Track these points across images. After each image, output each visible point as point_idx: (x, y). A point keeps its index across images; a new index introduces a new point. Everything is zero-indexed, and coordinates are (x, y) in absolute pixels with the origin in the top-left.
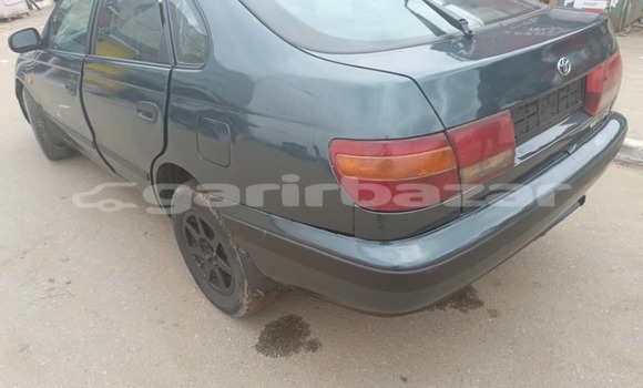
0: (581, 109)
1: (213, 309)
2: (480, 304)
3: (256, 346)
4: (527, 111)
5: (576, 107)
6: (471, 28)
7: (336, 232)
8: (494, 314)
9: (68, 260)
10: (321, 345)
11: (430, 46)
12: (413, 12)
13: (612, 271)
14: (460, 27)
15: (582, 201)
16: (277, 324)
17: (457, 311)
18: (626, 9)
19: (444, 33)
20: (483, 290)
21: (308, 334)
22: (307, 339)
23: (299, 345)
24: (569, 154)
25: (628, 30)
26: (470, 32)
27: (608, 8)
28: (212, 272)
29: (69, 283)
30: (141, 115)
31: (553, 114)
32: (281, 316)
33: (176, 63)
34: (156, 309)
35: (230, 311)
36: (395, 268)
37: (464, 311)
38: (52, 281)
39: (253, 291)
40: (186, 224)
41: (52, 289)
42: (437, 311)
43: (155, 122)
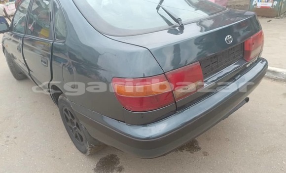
0: (242, 58)
1: (78, 151)
2: (200, 149)
3: (94, 169)
4: (211, 61)
5: (239, 57)
6: (183, 23)
7: (119, 121)
8: (205, 154)
9: (16, 127)
10: (124, 169)
11: (167, 31)
12: (160, 15)
13: (263, 133)
14: (178, 22)
15: (247, 100)
16: (106, 158)
17: (189, 153)
18: (281, 6)
19: (173, 25)
20: (202, 142)
21: (119, 163)
22: (118, 166)
23: (114, 168)
24: (236, 80)
25: (282, 16)
26: (182, 24)
27: (272, 6)
28: (76, 134)
29: (16, 138)
30: (43, 63)
31: (226, 61)
32: (107, 154)
33: (55, 40)
34: (52, 151)
35: (84, 152)
36: (148, 138)
37: (192, 153)
38: (8, 137)
39: (90, 145)
40: (64, 112)
41: (8, 141)
42: (179, 152)
43: (47, 66)
